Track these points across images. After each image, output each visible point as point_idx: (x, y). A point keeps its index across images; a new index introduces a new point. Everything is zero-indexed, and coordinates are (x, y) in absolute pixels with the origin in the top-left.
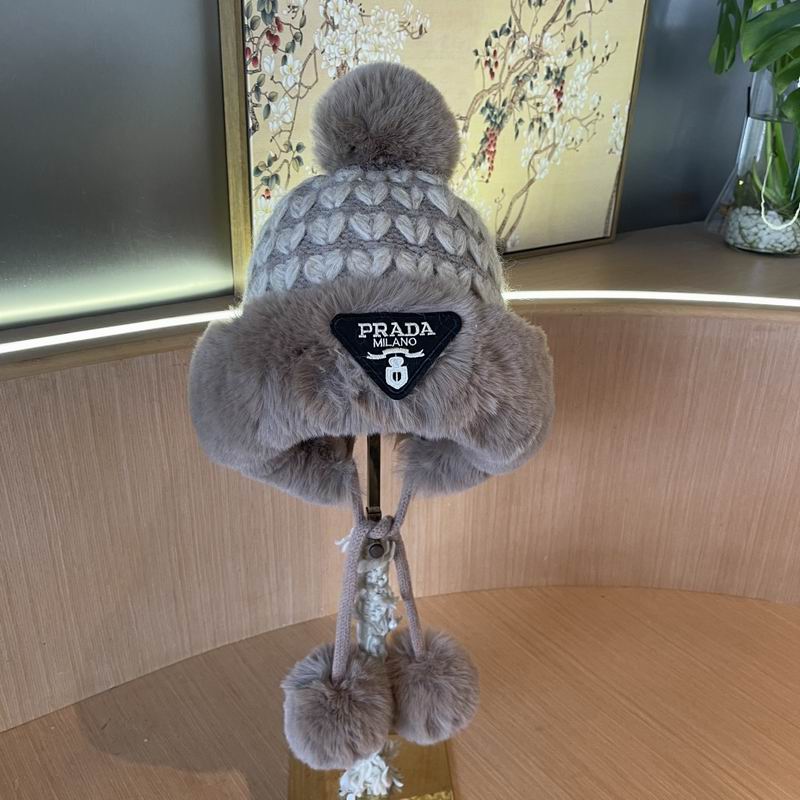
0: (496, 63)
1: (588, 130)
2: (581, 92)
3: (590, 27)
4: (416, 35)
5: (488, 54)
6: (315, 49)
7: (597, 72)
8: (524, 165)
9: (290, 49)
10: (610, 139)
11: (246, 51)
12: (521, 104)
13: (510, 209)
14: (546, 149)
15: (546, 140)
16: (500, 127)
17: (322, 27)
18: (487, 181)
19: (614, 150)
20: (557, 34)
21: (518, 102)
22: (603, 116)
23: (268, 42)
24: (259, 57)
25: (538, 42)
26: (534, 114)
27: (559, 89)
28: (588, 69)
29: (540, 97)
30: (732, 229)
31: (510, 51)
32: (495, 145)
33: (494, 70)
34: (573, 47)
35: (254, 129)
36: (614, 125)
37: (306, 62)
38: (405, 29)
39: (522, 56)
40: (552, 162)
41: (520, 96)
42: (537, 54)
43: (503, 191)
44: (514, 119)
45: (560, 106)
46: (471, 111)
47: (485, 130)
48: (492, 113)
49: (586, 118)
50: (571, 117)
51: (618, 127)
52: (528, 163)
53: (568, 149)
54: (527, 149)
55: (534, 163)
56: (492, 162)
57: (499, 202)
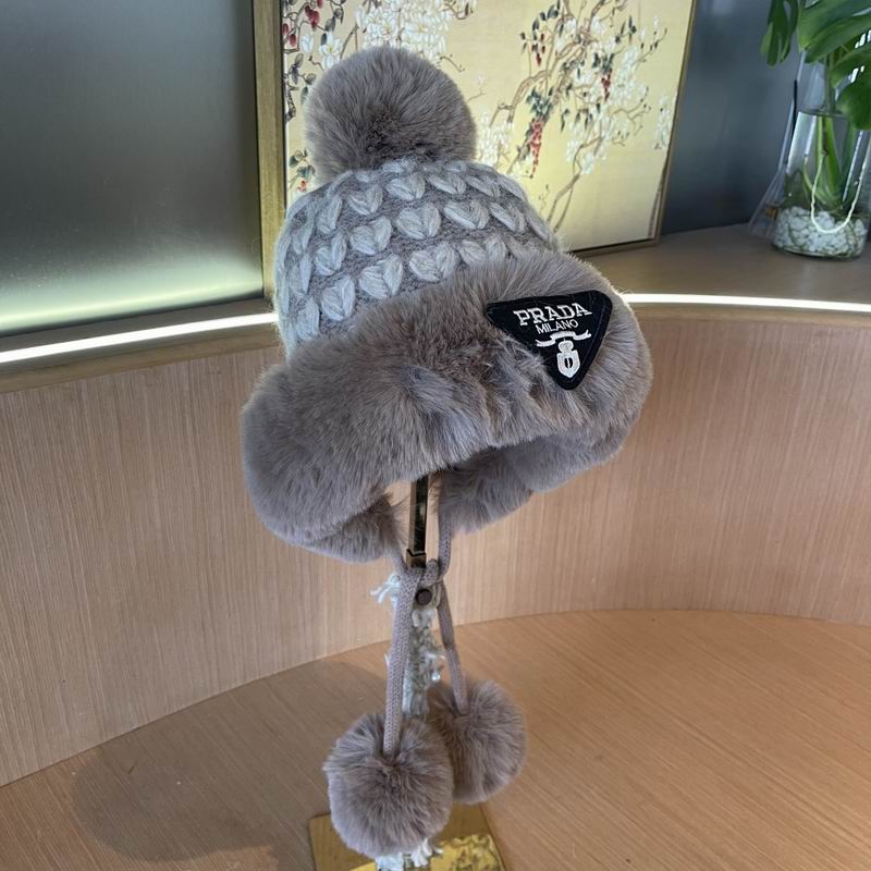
0: (544, 48)
1: (634, 123)
2: (629, 81)
3: (639, 12)
4: (462, 15)
5: (535, 38)
6: (356, 27)
7: (645, 61)
8: (569, 159)
9: (330, 26)
10: (657, 133)
11: (283, 28)
12: (567, 93)
13: (554, 207)
14: (592, 142)
15: (591, 135)
16: (545, 118)
17: (364, 3)
18: (531, 177)
19: (660, 145)
20: (605, 18)
21: (564, 91)
22: (650, 108)
23: (306, 18)
24: (297, 35)
25: (586, 27)
26: (580, 104)
27: (606, 78)
28: (635, 58)
29: (587, 86)
30: (781, 231)
31: (557, 35)
32: (540, 137)
33: (541, 56)
34: (622, 32)
35: (291, 114)
36: (661, 118)
37: (347, 41)
38: (451, 8)
39: (570, 41)
40: (598, 154)
41: (567, 84)
42: (584, 39)
43: (547, 187)
44: (561, 110)
45: (607, 96)
46: (517, 100)
47: (531, 121)
48: (538, 102)
49: (632, 110)
50: (618, 109)
51: (664, 120)
52: (573, 158)
53: (614, 144)
54: (572, 143)
55: (579, 157)
56: (537, 155)
57: (543, 199)
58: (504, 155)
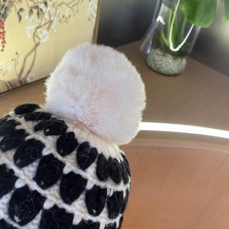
1: (73, 10)
8: (30, 36)
10: (88, 14)
13: (25, 62)
14: (45, 24)
15: (44, 19)
18: (2, 50)
19: (91, 18)
26: (31, 4)
30: (150, 58)
32: (3, 28)
36: (90, 5)
40: (50, 31)
43: (17, 53)
44: (16, 9)
49: (71, 3)
50: (61, 3)
51: (92, 6)
52: (33, 35)
53: (61, 22)
54: (30, 27)
55: (37, 34)
56: (4, 38)
57: (15, 60)
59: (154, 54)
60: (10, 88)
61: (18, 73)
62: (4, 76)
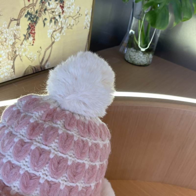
1: (76, 21)
2: (72, 5)
8: (49, 36)
10: (85, 24)
12: (45, 12)
13: (45, 54)
14: (58, 29)
15: (58, 26)
16: (36, 22)
19: (87, 27)
21: (43, 11)
22: (82, 15)
26: (51, 16)
27: (62, 5)
29: (53, 9)
30: (127, 55)
32: (34, 30)
36: (86, 18)
40: (61, 34)
41: (44, 9)
43: (41, 48)
44: (42, 19)
45: (63, 12)
46: (20, 16)
47: (28, 24)
48: (31, 17)
49: (75, 16)
50: (68, 16)
51: (87, 19)
52: (51, 36)
53: (68, 29)
54: (50, 30)
55: (54, 35)
56: (34, 37)
57: (39, 52)
58: (18, 39)
59: (130, 52)
60: (35, 72)
61: (40, 61)
62: (32, 62)
